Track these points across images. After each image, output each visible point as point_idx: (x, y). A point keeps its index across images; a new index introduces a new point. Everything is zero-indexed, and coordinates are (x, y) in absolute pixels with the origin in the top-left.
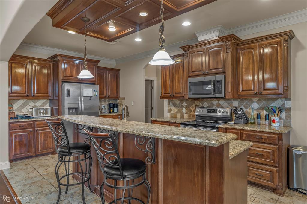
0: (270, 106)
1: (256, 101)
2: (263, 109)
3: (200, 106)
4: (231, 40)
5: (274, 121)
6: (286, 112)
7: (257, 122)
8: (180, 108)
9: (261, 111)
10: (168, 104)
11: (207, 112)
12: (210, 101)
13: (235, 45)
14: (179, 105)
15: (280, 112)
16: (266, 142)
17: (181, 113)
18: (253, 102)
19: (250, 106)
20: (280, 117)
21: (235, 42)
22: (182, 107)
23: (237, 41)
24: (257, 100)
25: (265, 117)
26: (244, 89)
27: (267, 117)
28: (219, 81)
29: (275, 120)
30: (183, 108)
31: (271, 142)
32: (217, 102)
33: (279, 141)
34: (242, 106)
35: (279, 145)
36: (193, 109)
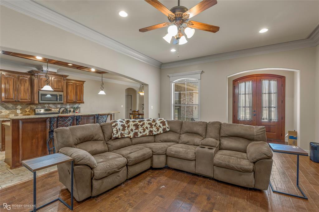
2: (72, 108)
11: (45, 111)
14: (13, 108)
17: (15, 114)
18: (67, 105)
22: (16, 109)
28: (61, 95)
36: (29, 110)
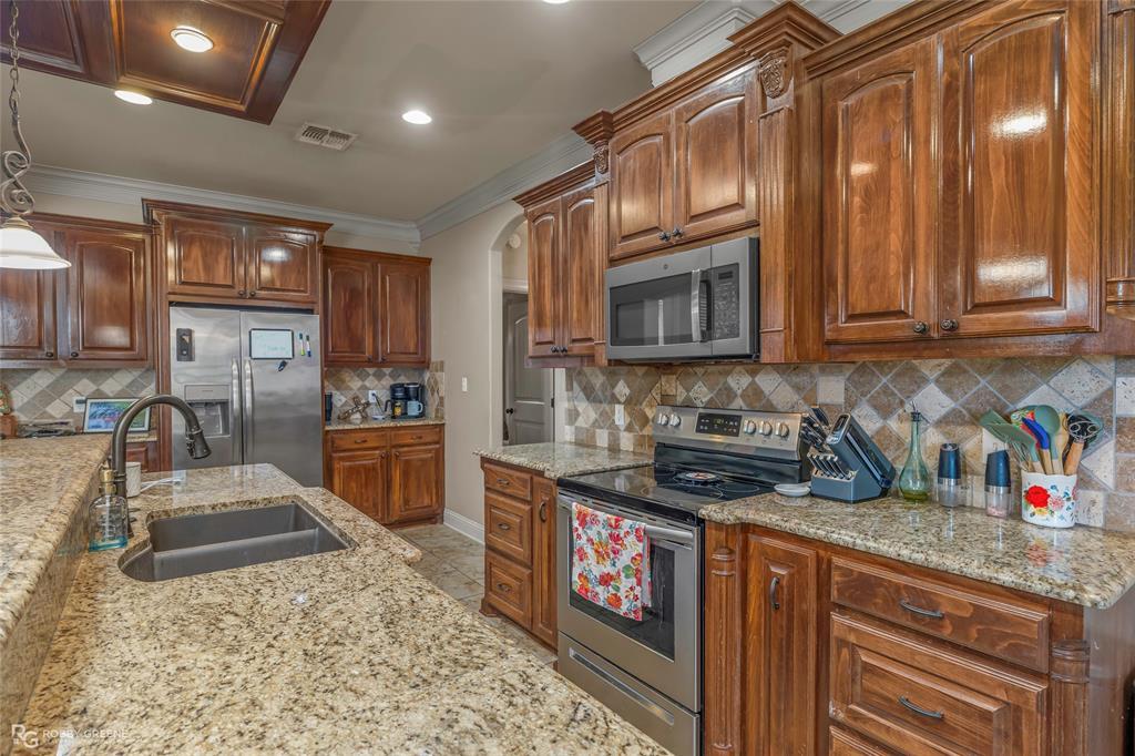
0: (1021, 405)
1: (936, 374)
3: (680, 400)
4: (788, 44)
5: (1039, 497)
6: (1120, 446)
7: (941, 493)
8: (606, 407)
9: (968, 430)
10: (567, 390)
11: (698, 430)
12: (721, 373)
13: (810, 70)
14: (603, 392)
15: (1078, 446)
16: (962, 642)
17: (610, 427)
18: (921, 381)
19: (902, 403)
20: (1080, 471)
21: (808, 52)
22: (614, 400)
23: (818, 48)
24: (943, 368)
25: (988, 465)
26: (858, 311)
27: (1000, 471)
28: (729, 273)
29: (1045, 491)
30: (617, 406)
31: (999, 650)
32: (745, 381)
33: (1058, 652)
34: (864, 399)
35: (1055, 675)
36: (654, 411)
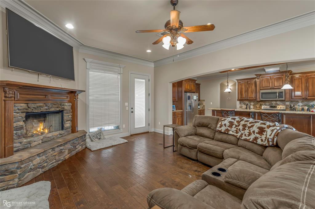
0: (310, 104)
1: (301, 102)
2: (305, 106)
3: (264, 104)
10: (240, 104)
11: (270, 108)
19: (297, 104)
25: (307, 109)
26: (296, 96)
30: (251, 106)
34: (292, 104)
36: (259, 106)
